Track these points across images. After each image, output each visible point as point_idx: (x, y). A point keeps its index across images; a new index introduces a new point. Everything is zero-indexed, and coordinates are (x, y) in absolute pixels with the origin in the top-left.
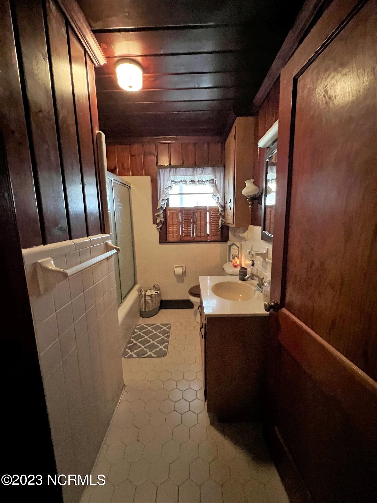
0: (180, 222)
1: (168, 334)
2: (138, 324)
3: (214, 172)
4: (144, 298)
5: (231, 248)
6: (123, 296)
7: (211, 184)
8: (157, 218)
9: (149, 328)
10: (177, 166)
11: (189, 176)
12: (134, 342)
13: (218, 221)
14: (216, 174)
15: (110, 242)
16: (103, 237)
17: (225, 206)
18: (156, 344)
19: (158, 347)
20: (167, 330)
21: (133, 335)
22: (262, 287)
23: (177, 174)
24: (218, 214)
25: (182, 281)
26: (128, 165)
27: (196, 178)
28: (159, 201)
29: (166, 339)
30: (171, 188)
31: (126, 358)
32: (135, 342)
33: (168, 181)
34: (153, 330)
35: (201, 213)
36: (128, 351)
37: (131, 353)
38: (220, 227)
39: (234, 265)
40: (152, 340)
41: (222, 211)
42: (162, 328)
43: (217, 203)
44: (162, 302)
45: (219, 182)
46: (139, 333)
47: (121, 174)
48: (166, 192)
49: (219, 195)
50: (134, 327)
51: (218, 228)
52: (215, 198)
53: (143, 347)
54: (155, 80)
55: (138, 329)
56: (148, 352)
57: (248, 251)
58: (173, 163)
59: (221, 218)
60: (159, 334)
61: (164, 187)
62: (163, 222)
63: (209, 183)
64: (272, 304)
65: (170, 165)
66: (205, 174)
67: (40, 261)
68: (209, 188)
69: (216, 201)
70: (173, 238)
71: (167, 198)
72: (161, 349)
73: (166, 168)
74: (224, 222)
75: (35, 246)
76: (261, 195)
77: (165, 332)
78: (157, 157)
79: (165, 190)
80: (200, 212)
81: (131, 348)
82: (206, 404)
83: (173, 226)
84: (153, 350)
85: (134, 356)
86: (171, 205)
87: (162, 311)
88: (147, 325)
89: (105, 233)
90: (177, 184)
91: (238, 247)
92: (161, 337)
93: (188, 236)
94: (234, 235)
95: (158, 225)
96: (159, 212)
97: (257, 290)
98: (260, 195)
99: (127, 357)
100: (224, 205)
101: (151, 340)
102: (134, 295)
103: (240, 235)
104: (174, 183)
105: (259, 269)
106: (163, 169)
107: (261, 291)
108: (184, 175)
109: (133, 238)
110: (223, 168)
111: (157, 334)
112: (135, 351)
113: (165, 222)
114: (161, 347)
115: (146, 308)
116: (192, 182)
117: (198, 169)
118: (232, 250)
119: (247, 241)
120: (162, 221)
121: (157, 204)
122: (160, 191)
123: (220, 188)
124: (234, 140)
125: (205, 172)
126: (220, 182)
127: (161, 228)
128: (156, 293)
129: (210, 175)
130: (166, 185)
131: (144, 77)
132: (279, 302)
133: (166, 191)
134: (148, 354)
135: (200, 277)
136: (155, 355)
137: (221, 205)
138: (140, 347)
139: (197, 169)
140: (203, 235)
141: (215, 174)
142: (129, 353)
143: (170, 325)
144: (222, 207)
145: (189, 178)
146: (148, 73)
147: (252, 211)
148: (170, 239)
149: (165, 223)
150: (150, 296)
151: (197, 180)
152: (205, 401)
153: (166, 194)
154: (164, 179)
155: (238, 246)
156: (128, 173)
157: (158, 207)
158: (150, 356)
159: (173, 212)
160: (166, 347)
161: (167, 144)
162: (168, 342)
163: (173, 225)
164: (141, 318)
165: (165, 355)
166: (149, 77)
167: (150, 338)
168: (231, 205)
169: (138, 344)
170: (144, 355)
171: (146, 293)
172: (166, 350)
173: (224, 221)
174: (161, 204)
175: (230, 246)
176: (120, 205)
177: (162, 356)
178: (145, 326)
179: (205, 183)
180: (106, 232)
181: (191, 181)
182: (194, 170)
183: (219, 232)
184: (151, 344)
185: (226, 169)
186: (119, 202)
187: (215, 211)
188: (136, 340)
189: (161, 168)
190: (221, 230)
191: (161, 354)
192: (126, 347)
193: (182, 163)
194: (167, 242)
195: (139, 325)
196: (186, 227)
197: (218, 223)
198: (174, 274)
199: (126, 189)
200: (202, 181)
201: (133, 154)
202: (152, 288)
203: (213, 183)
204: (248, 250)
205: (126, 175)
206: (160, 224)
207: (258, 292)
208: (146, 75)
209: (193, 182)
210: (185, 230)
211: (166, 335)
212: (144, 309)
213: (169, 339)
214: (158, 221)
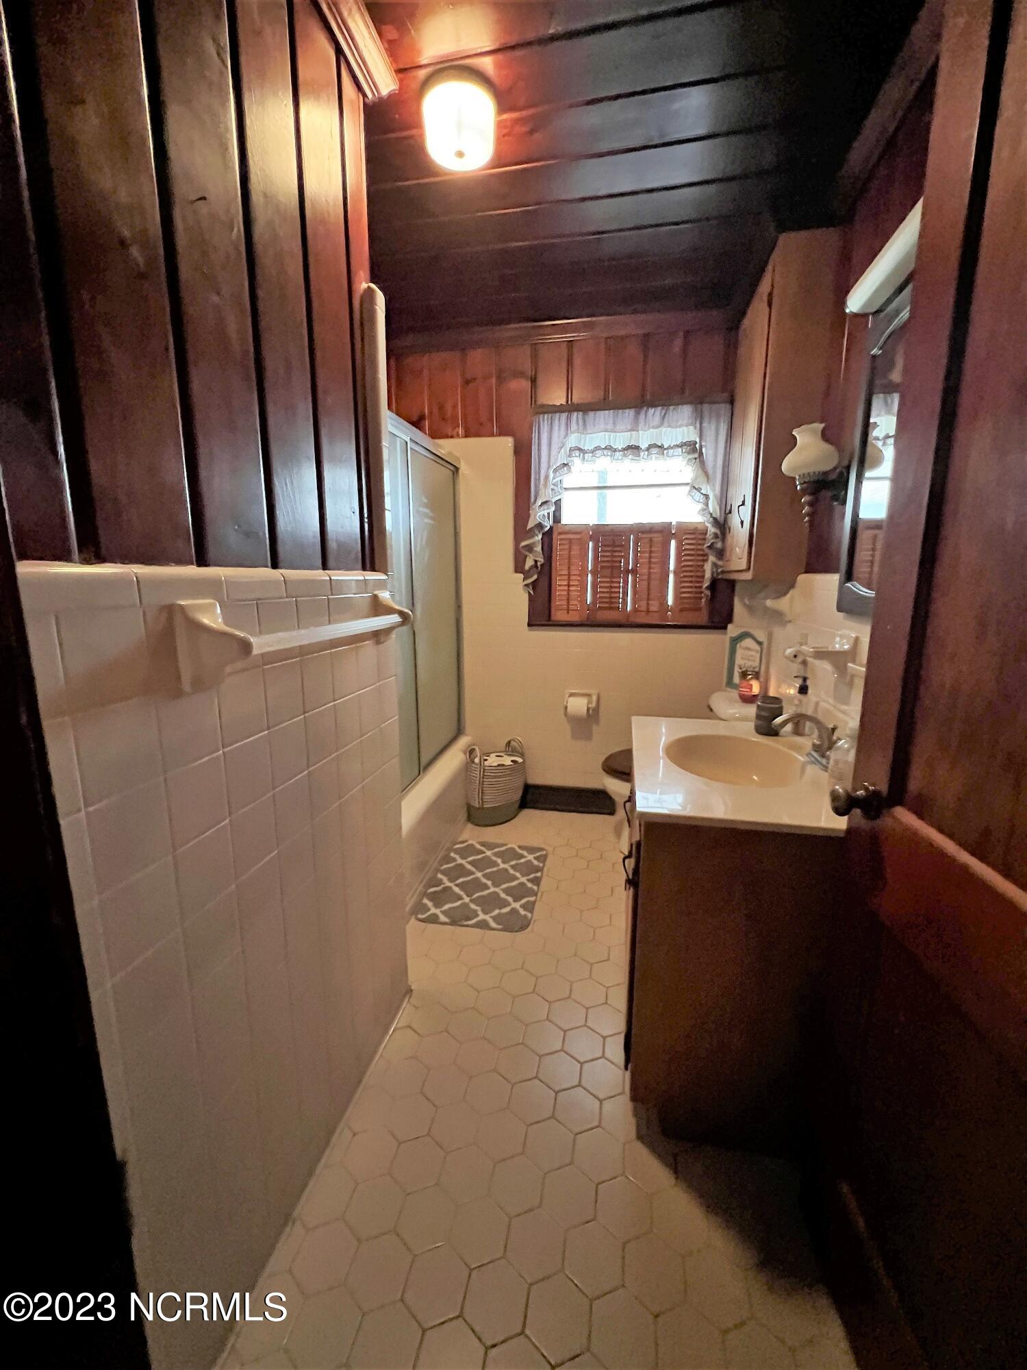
0: (590, 569)
1: (539, 874)
2: (460, 839)
3: (699, 417)
4: (480, 773)
5: (738, 645)
6: (424, 761)
7: (686, 454)
8: (526, 557)
9: (489, 853)
10: (590, 404)
11: (623, 432)
12: (444, 884)
13: (703, 566)
14: (705, 425)
15: (385, 595)
16: (366, 578)
17: (726, 520)
18: (503, 895)
19: (506, 904)
20: (536, 863)
21: (445, 866)
22: (828, 753)
23: (588, 430)
24: (704, 544)
25: (588, 736)
26: (455, 407)
27: (644, 438)
28: (533, 507)
29: (529, 885)
30: (569, 470)
31: (421, 920)
32: (448, 884)
33: (563, 450)
34: (499, 861)
35: (651, 540)
36: (425, 905)
37: (433, 910)
38: (706, 584)
39: (744, 695)
40: (493, 884)
41: (716, 536)
42: (522, 856)
43: (702, 513)
44: (528, 788)
45: (713, 452)
46: (460, 861)
47: (435, 435)
48: (555, 481)
49: (711, 489)
50: (448, 845)
51: (701, 587)
52: (697, 495)
53: (467, 900)
54: (532, 132)
55: (456, 851)
56: (480, 913)
57: (789, 651)
58: (577, 398)
59: (712, 558)
60: (514, 870)
61: (549, 467)
62: (542, 565)
63: (681, 453)
64: (861, 793)
65: (569, 402)
66: (669, 426)
67: (182, 603)
68: (680, 468)
69: (700, 506)
70: (568, 612)
71: (557, 498)
72: (514, 911)
73: (556, 412)
74: (720, 570)
75: (173, 564)
76: (845, 474)
77: (529, 869)
78: (534, 381)
79: (551, 475)
80: (647, 540)
81: (438, 899)
82: (628, 1074)
83: (569, 578)
84: (493, 911)
85: (443, 918)
86: (568, 518)
87: (527, 813)
88: (483, 844)
89: (373, 569)
90: (586, 458)
91: (760, 643)
92: (518, 879)
93: (611, 608)
94: (750, 609)
95: (527, 575)
96: (533, 537)
97: (812, 763)
98: (841, 474)
99: (424, 919)
100: (723, 515)
101: (489, 883)
102: (452, 761)
103: (769, 603)
104: (577, 454)
105: (822, 704)
106: (550, 415)
107: (824, 766)
108: (607, 431)
109: (459, 607)
110: (728, 406)
111: (506, 870)
112: (447, 907)
113: (546, 568)
114: (517, 905)
115: (482, 799)
116: (629, 451)
117: (651, 411)
118: (740, 653)
119: (790, 622)
120: (539, 564)
121: (529, 516)
122: (538, 480)
123: (715, 466)
124: (767, 309)
125: (670, 421)
126: (716, 448)
127: (534, 584)
128: (512, 761)
129: (685, 428)
130: (555, 463)
131: (500, 125)
132: (883, 787)
133: (554, 478)
134: (479, 918)
135: (634, 719)
136: (498, 924)
137: (715, 519)
138: (460, 898)
139: (646, 412)
140: (654, 606)
141: (701, 424)
142: (429, 910)
143: (545, 852)
144: (716, 522)
145: (621, 440)
146: (512, 109)
147: (811, 522)
148: (559, 615)
149: (545, 572)
150: (495, 768)
151: (644, 446)
152: (626, 1068)
153: (552, 487)
154: (550, 445)
155: (760, 639)
156: (454, 429)
157: (531, 524)
158: (483, 925)
159: (570, 540)
160: (530, 907)
161: (566, 344)
162: (536, 895)
163: (569, 575)
164: (470, 826)
165: (523, 928)
166: (516, 121)
167: (488, 879)
168: (746, 513)
169: (457, 890)
170: (468, 919)
171: (486, 760)
172: (529, 915)
173: (721, 567)
174: (540, 515)
175: (735, 641)
176: (426, 516)
177: (516, 929)
178: (478, 846)
179: (668, 453)
180: (377, 566)
181: (630, 447)
182: (638, 413)
183: (703, 600)
184: (490, 894)
185: (738, 405)
186: (426, 506)
187: (693, 536)
188: (451, 880)
189: (544, 413)
190: (708, 593)
191: (514, 924)
192: (425, 894)
193: (606, 398)
194: (551, 623)
195: (463, 842)
196: (608, 582)
197: (699, 574)
198: (566, 714)
199: (446, 472)
200: (661, 447)
201: (469, 376)
202: (504, 749)
203: (694, 450)
204: (790, 648)
205: (447, 437)
206: (532, 571)
207: (813, 771)
208: (505, 116)
209: (634, 449)
210: (603, 592)
211: (532, 876)
212: (477, 804)
213: (538, 889)
214: (529, 563)
